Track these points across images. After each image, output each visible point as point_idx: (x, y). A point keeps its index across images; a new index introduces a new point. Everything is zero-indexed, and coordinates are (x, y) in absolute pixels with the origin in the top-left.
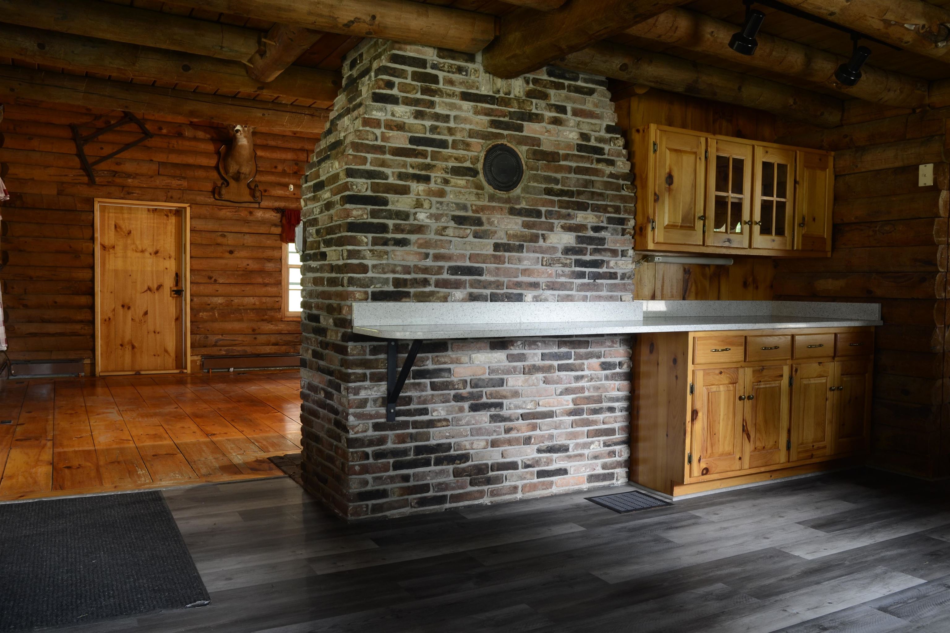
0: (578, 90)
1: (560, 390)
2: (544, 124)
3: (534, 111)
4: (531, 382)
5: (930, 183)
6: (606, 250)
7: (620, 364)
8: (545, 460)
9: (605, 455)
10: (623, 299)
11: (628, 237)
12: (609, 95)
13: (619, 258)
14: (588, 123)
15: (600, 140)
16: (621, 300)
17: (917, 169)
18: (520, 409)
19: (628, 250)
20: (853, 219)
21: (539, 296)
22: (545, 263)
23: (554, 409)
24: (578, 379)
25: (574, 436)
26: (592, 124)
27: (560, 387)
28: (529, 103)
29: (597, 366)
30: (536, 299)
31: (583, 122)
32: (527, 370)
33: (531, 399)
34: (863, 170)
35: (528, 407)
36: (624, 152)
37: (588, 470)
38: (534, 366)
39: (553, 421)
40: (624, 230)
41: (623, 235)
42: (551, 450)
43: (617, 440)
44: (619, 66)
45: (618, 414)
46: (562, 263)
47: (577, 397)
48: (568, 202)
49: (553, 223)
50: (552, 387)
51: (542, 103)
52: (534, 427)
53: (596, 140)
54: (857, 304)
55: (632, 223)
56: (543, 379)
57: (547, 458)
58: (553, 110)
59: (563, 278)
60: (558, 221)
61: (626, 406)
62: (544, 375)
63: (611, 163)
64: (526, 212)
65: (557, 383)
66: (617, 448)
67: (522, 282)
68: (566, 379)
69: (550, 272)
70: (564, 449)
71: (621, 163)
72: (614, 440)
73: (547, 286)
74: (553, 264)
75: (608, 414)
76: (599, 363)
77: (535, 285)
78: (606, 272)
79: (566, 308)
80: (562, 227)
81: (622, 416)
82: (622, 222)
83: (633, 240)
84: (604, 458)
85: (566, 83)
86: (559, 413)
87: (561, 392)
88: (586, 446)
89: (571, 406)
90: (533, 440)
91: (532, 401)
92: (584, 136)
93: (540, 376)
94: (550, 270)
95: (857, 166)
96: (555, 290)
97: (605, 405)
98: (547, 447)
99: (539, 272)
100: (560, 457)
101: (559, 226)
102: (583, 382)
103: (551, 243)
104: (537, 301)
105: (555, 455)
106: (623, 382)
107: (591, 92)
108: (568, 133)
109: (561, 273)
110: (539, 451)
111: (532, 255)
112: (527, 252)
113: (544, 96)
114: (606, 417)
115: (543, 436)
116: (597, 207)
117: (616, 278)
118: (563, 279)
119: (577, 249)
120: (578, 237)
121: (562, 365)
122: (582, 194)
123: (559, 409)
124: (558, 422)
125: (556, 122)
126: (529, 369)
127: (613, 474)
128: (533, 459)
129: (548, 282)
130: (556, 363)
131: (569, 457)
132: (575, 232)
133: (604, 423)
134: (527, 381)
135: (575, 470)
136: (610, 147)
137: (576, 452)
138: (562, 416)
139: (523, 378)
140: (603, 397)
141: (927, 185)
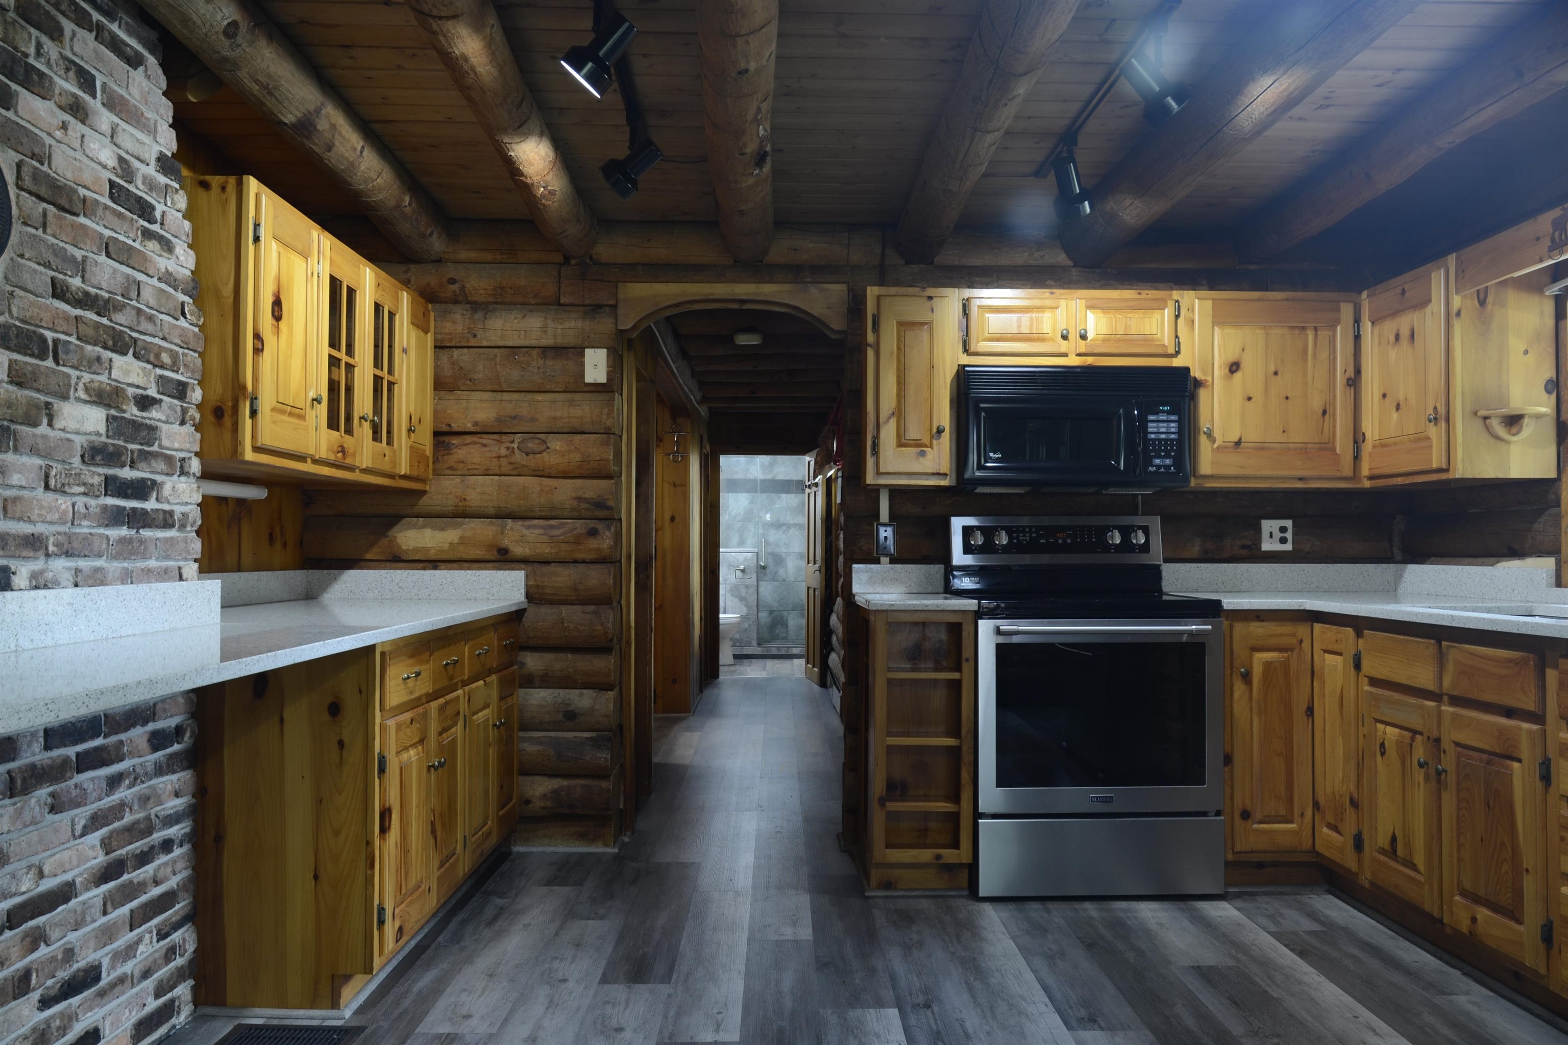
0: (116, 46)
1: (83, 822)
2: (50, 105)
3: (31, 60)
4: (27, 817)
5: (602, 379)
6: (155, 455)
7: (179, 731)
8: (58, 1022)
9: (160, 962)
10: (184, 576)
11: (188, 429)
12: (163, 82)
13: (175, 477)
14: (132, 135)
15: (151, 186)
16: (181, 578)
17: (582, 355)
18: (6, 898)
19: (190, 458)
20: (469, 425)
21: (42, 572)
22: (52, 482)
23: (68, 877)
24: (114, 782)
25: (108, 934)
26: (137, 140)
27: (81, 815)
28: (26, 36)
29: (143, 744)
30: (39, 583)
31: (124, 130)
32: (19, 782)
33: (24, 863)
34: (485, 343)
35: (24, 889)
36: (187, 225)
37: (134, 1013)
38: (33, 766)
39: (69, 911)
40: (184, 411)
41: (183, 423)
42: (71, 988)
43: (178, 917)
44: (225, 23)
45: (177, 852)
46: (84, 484)
47: (112, 832)
48: (98, 325)
49: (68, 376)
50: (64, 818)
51: (51, 48)
52: (37, 938)
53: (143, 183)
54: (485, 572)
55: (196, 395)
56: (49, 800)
57: (62, 1014)
58: (72, 74)
59: (85, 523)
60: (78, 373)
61: (187, 830)
62: (51, 789)
63: (168, 247)
64: (17, 335)
65: (78, 805)
66: (176, 936)
67: (8, 534)
68: (94, 790)
69: (63, 507)
70: (91, 975)
71: (182, 252)
72: (174, 919)
73: (57, 545)
74: (69, 484)
75: (163, 859)
76: (146, 737)
77: (34, 543)
78: (157, 510)
79: (103, 603)
80: (87, 390)
81: (181, 857)
82: (180, 391)
83: (198, 436)
84: (159, 968)
85: (96, 16)
86: (82, 883)
87: (85, 827)
88: (130, 951)
89: (100, 859)
90: (34, 976)
91: (29, 868)
92: (125, 168)
93: (43, 793)
94: (64, 503)
95: (475, 336)
96: (73, 555)
97: (158, 836)
98: (62, 986)
99: (42, 507)
100: (85, 1000)
101: (81, 385)
102: (121, 789)
103: (63, 430)
104: (37, 588)
105: (75, 1001)
106: (182, 774)
107: (134, 61)
108: (97, 146)
109: (83, 510)
110: (45, 1003)
111: (26, 460)
112: (16, 449)
113: (56, 34)
114: (159, 867)
115: (53, 959)
116: (145, 349)
117: (172, 526)
118: (85, 528)
119: (111, 449)
120: (109, 419)
121: (87, 753)
122: (121, 310)
123: (81, 874)
124: (79, 909)
125: (77, 110)
126: (24, 780)
127: (172, 1001)
128: (34, 1030)
129: (59, 533)
130: (71, 752)
131: (102, 994)
132: (108, 406)
133: (157, 883)
134: (19, 813)
135: (112, 1024)
136: (165, 208)
137: (114, 975)
138: (87, 889)
139: (11, 809)
140: (153, 817)
141: (598, 381)
